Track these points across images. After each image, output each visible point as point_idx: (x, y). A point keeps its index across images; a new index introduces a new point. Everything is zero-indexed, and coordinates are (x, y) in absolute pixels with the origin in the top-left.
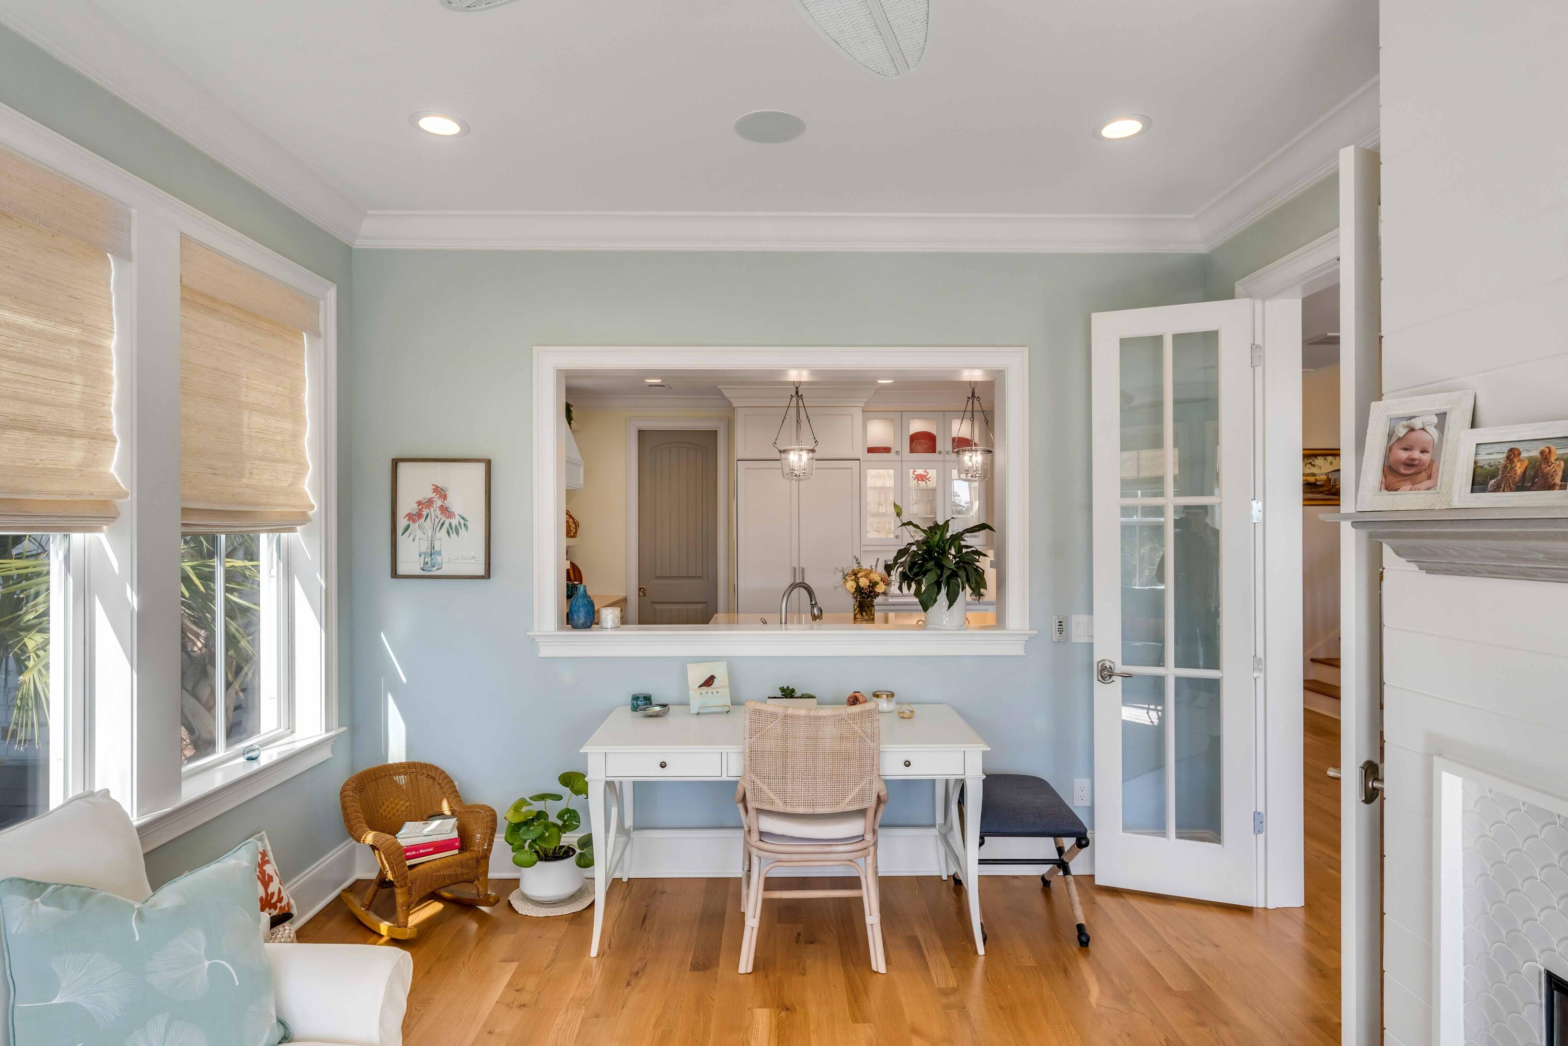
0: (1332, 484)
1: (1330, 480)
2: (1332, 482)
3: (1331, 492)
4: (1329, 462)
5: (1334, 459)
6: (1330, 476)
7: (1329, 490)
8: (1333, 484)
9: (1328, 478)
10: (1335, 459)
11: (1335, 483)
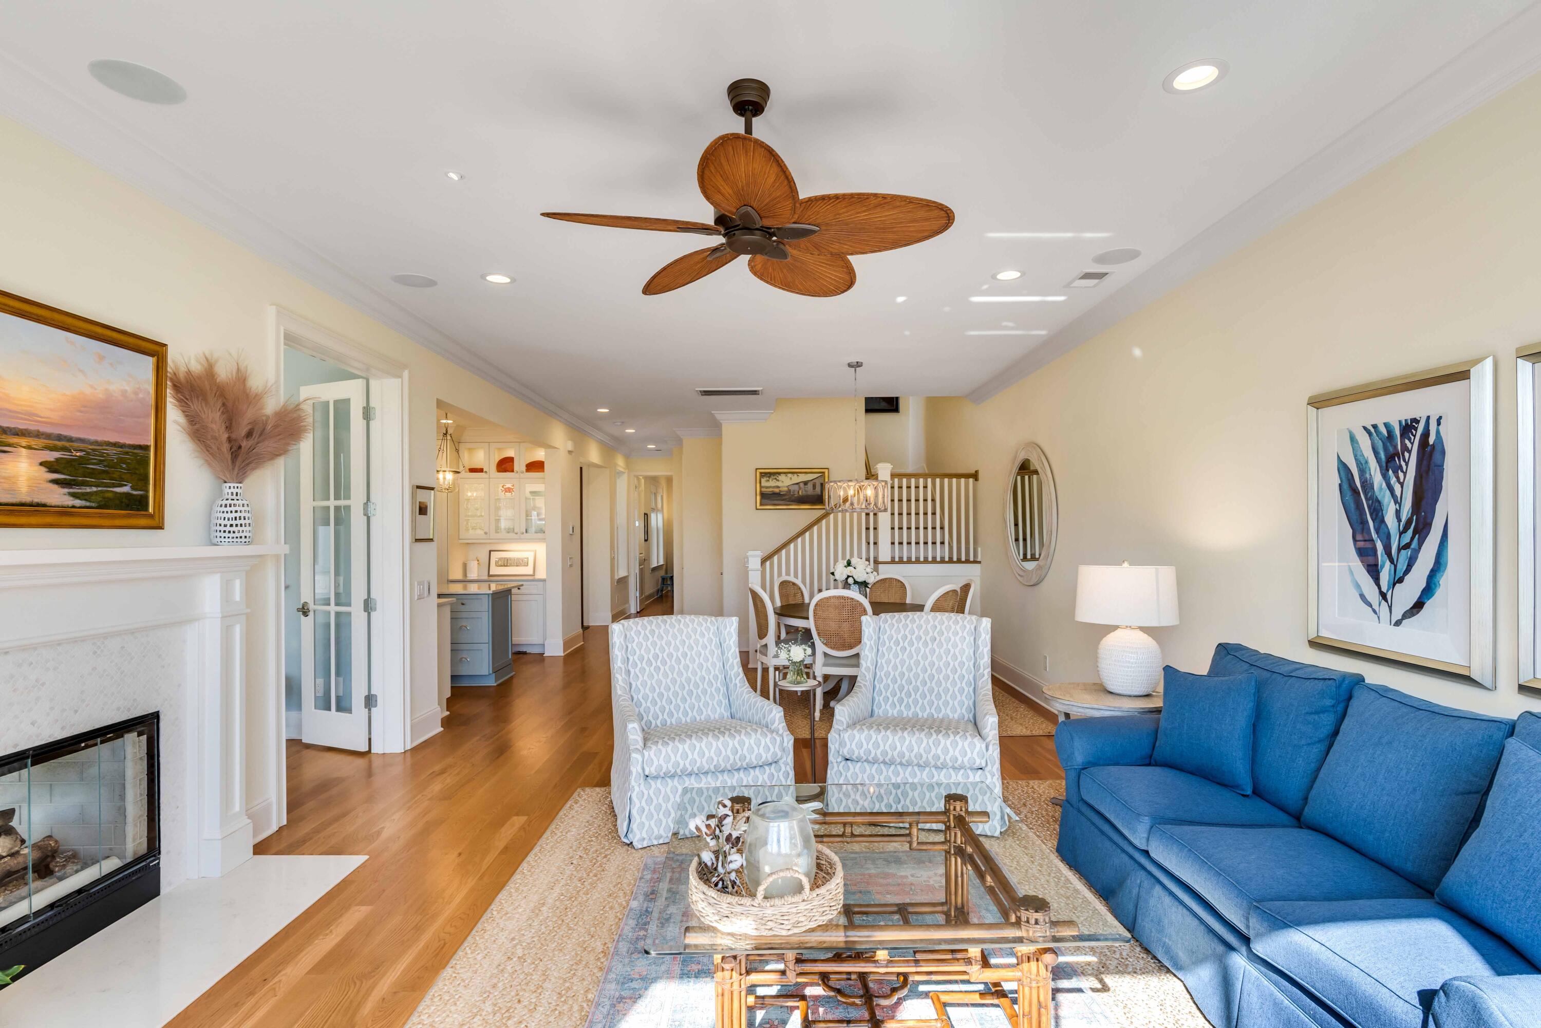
3: (791, 499)
5: (793, 475)
6: (790, 488)
8: (793, 493)
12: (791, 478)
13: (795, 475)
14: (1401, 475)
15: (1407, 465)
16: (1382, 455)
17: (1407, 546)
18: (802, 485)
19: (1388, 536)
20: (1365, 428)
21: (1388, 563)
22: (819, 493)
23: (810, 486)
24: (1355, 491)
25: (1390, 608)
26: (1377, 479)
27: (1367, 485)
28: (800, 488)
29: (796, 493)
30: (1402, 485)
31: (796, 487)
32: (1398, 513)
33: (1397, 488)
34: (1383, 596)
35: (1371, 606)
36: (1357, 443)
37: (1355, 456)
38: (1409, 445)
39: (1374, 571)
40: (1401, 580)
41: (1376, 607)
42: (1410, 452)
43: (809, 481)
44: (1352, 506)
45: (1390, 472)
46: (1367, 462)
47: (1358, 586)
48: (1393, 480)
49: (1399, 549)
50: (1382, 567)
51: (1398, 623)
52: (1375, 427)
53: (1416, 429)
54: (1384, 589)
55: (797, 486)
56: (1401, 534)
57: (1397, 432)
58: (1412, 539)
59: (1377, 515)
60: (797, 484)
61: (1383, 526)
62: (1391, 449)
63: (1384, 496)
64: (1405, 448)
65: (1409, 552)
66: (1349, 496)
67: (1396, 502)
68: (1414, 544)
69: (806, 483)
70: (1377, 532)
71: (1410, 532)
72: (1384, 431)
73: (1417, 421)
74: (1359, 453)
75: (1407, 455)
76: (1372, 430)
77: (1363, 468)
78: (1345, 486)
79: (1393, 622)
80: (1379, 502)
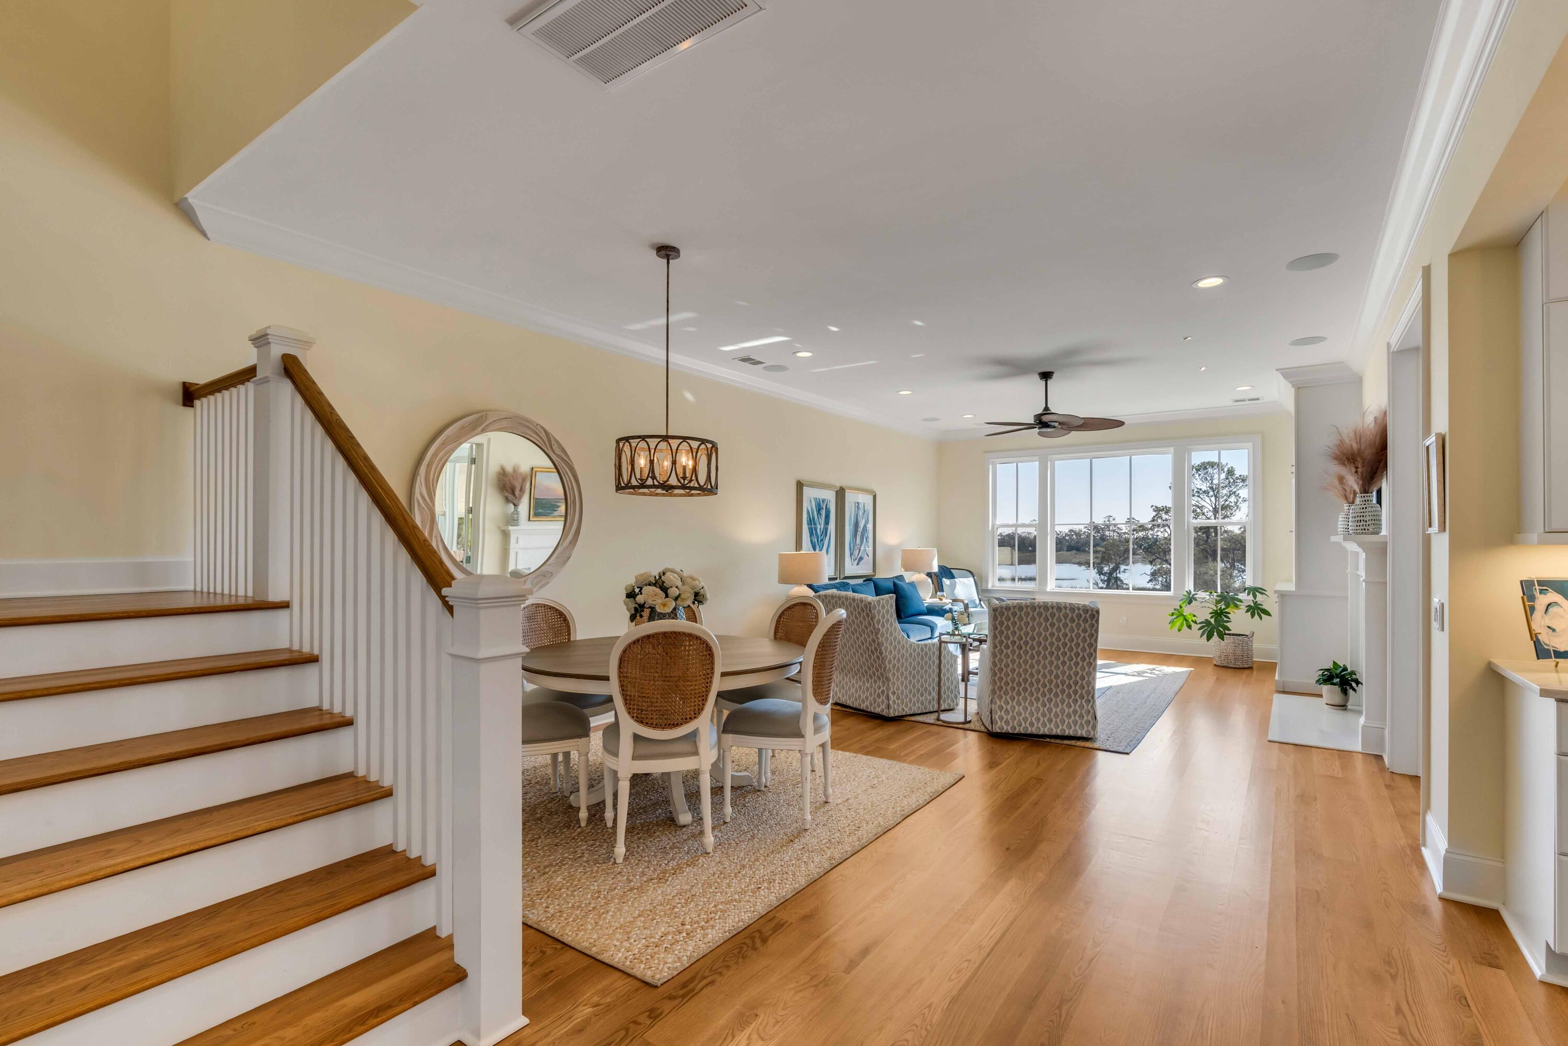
16: (818, 509)
26: (816, 517)
27: (814, 519)
36: (812, 503)
37: (811, 507)
77: (813, 512)
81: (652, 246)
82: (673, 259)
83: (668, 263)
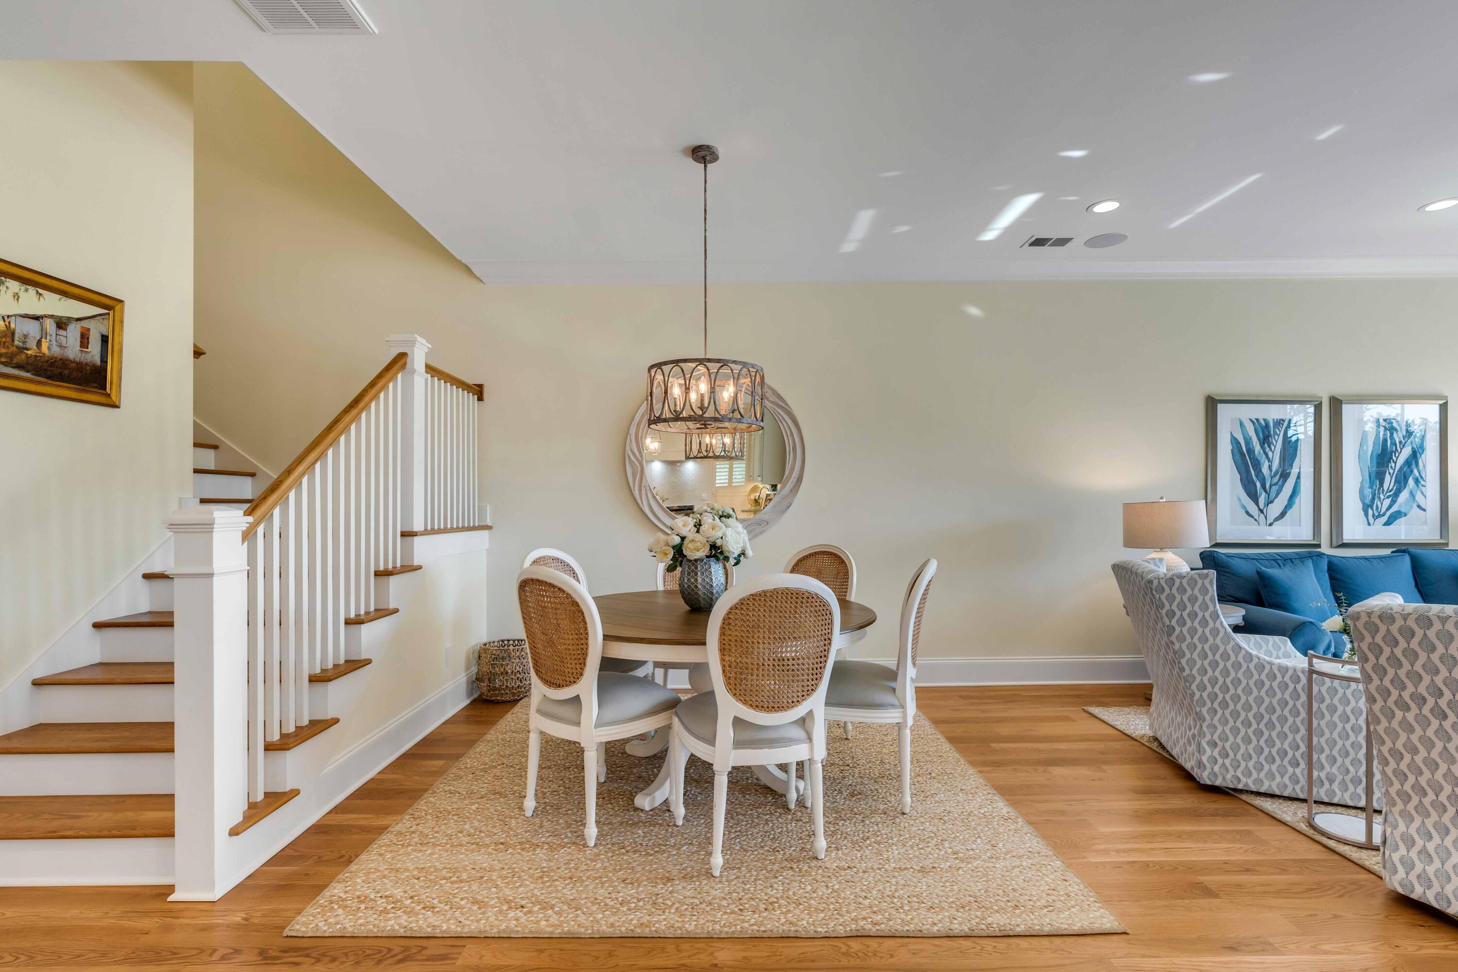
0: (16, 343)
1: (13, 334)
2: (16, 338)
3: (15, 361)
4: (10, 293)
5: (23, 288)
6: (13, 326)
7: (11, 356)
8: (21, 344)
9: (8, 327)
10: (27, 290)
11: (24, 343)
12: (16, 296)
13: (32, 291)
14: (1273, 447)
15: (1276, 442)
16: (1261, 436)
17: (1276, 484)
18: (50, 325)
19: (1264, 479)
20: (1250, 420)
21: (1264, 493)
22: (97, 360)
23: (73, 333)
24: (1242, 454)
25: (1266, 517)
26: (1257, 448)
27: (1251, 451)
28: (44, 333)
29: (32, 344)
30: (1273, 452)
31: (32, 329)
32: (1270, 467)
33: (1270, 454)
34: (1261, 511)
35: (1252, 516)
36: (1245, 427)
37: (1243, 434)
38: (1278, 432)
39: (1255, 498)
40: (1272, 502)
41: (1256, 517)
42: (1279, 436)
43: (70, 319)
44: (1240, 462)
45: (1266, 445)
46: (1251, 439)
47: (1244, 507)
48: (1267, 449)
49: (1271, 486)
50: (1260, 496)
51: (1271, 525)
52: (1257, 420)
53: (1283, 425)
54: (1262, 507)
55: (35, 324)
56: (1272, 478)
57: (1271, 424)
58: (1279, 480)
59: (1257, 468)
60: (37, 318)
61: (1261, 474)
62: (1267, 433)
63: (1261, 458)
64: (1275, 433)
65: (1277, 487)
66: (1238, 457)
67: (1269, 461)
68: (1280, 483)
69: (61, 324)
70: (1257, 476)
71: (1278, 477)
72: (1263, 423)
73: (1284, 421)
74: (1245, 433)
75: (1276, 437)
76: (1255, 421)
77: (1248, 442)
78: (1236, 451)
79: (1268, 524)
80: (1258, 461)
81: (685, 151)
82: (711, 162)
83: (705, 166)
